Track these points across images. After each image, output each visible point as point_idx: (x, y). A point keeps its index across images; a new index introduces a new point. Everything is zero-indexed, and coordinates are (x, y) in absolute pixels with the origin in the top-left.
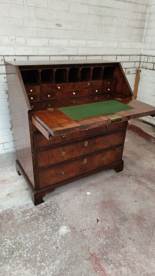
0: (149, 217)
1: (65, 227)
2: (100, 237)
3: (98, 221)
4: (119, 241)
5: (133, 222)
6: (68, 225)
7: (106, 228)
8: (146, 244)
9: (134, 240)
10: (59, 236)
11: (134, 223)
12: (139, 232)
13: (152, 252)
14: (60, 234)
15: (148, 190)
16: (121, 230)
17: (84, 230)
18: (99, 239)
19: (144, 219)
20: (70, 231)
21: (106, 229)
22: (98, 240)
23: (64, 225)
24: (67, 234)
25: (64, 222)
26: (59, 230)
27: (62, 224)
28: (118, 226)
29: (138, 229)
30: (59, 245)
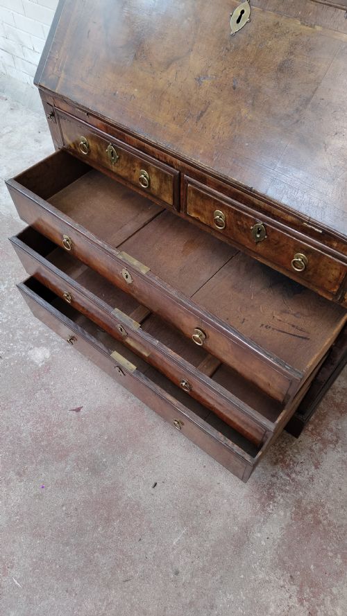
0: (121, 533)
1: (48, 355)
2: (37, 422)
3: (78, 410)
4: (32, 463)
5: (94, 491)
6: (53, 358)
7: (61, 432)
8: (36, 528)
9: (39, 496)
10: (26, 352)
11: (91, 494)
12: (64, 508)
13: (14, 541)
14: (30, 352)
15: (237, 529)
16: (62, 465)
17: (48, 389)
18: (31, 423)
19: (108, 520)
20: (40, 365)
21: (57, 431)
22: (28, 422)
23: (50, 351)
24: (32, 362)
25: (58, 349)
26: (38, 347)
27: (53, 348)
28: (73, 455)
29: (74, 506)
30: (7, 358)
